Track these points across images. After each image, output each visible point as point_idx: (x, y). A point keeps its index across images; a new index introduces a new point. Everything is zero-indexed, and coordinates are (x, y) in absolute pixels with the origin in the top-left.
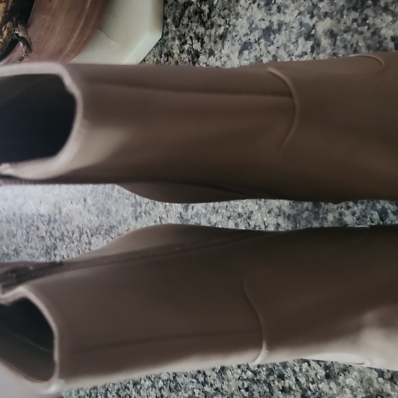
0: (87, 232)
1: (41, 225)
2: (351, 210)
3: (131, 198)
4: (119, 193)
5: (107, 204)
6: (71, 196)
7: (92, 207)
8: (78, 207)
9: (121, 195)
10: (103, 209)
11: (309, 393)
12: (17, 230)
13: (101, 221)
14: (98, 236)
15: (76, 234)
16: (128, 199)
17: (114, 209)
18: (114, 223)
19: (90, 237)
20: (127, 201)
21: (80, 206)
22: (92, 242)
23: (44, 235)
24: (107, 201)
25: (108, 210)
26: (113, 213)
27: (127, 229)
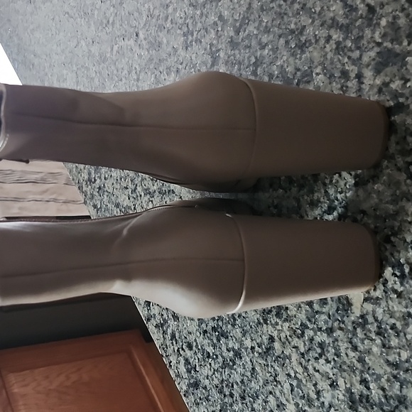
0: (136, 68)
1: (91, 67)
2: (406, 12)
3: (183, 28)
4: (172, 23)
5: (158, 36)
6: (124, 33)
7: (144, 42)
8: (129, 43)
9: (174, 25)
10: (154, 42)
11: (336, 203)
12: (67, 74)
13: (151, 56)
14: (147, 71)
15: (125, 72)
16: (180, 29)
17: (165, 41)
18: (164, 56)
19: (138, 72)
20: (179, 31)
21: (132, 42)
22: (141, 78)
23: (94, 75)
24: (159, 33)
25: (159, 43)
26: (164, 46)
27: (176, 60)
